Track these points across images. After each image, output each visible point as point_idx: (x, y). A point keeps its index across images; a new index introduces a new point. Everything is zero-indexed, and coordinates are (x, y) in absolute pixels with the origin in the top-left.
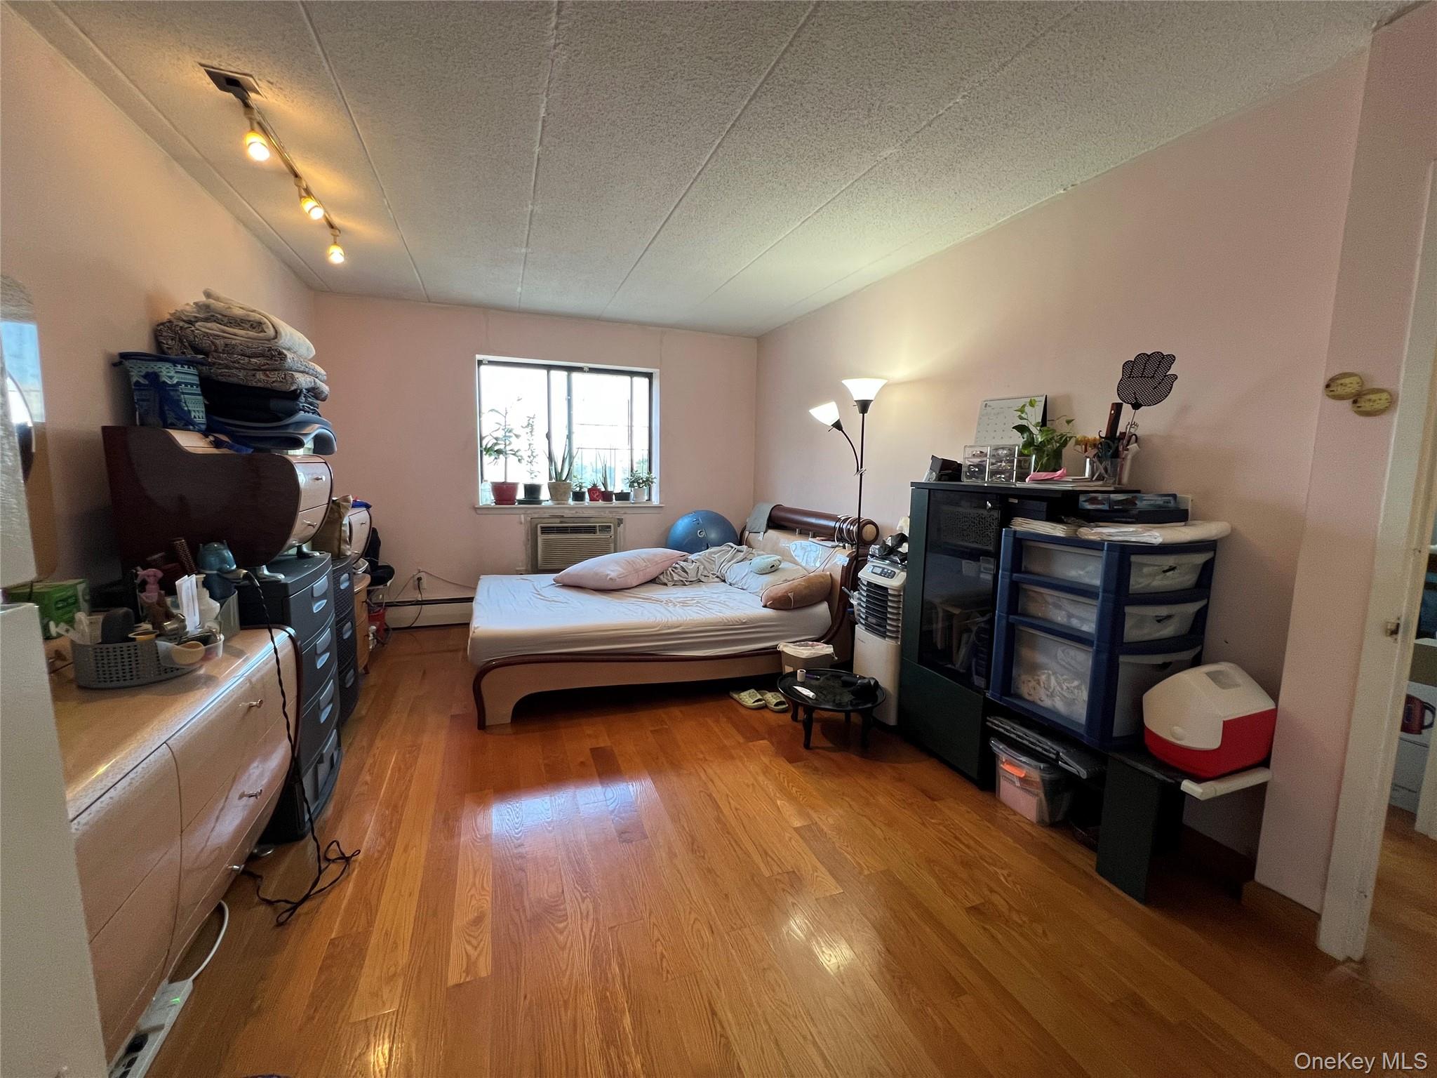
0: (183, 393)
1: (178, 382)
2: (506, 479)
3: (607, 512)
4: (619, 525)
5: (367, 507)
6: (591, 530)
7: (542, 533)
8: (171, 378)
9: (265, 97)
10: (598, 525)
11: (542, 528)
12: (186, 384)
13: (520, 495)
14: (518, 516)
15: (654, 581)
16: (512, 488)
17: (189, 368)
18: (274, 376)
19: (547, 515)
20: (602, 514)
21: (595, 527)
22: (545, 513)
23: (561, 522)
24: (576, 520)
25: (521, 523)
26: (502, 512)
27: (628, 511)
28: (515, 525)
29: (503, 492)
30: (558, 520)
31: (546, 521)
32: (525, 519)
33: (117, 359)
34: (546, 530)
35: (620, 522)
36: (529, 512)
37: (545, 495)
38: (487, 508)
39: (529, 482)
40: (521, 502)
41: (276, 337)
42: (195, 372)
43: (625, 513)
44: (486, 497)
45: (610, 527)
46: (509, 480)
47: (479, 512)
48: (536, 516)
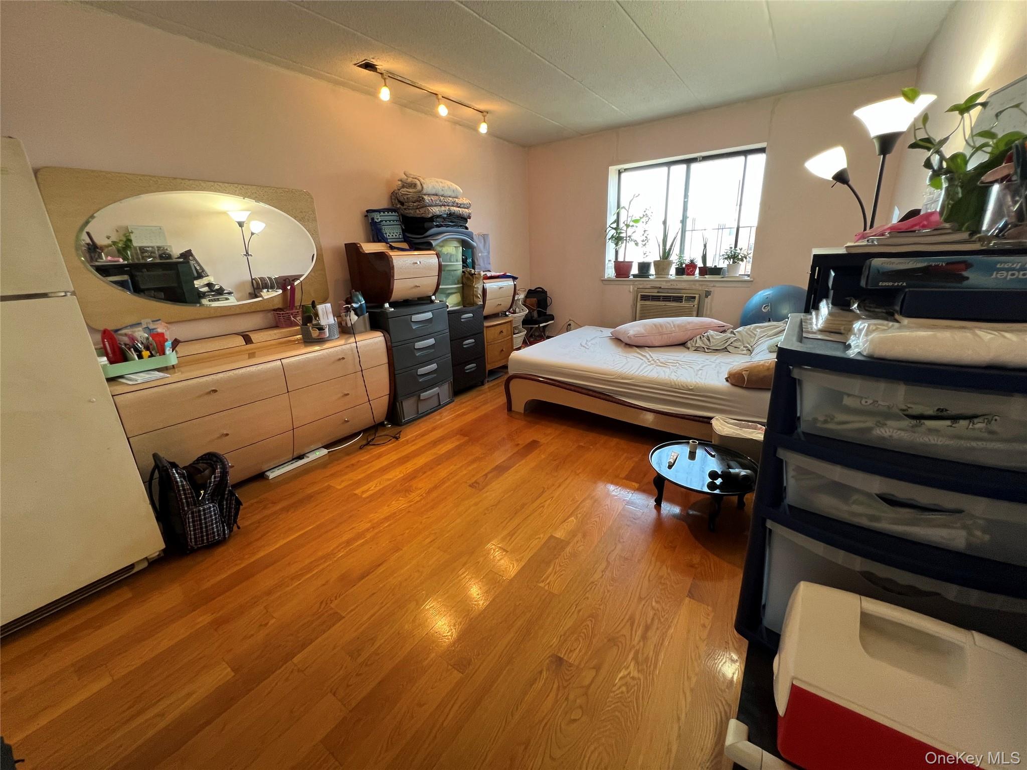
0: (384, 225)
1: (381, 221)
2: (624, 258)
3: (697, 285)
4: (707, 296)
5: (514, 278)
6: (679, 299)
7: (641, 300)
8: (378, 219)
9: (382, 64)
10: (684, 295)
11: (641, 296)
12: (386, 221)
13: (635, 270)
14: (628, 286)
15: (683, 344)
16: (629, 265)
17: (388, 213)
18: (422, 211)
19: (648, 286)
20: (694, 287)
21: (682, 297)
22: (647, 285)
23: (658, 292)
24: (670, 291)
25: (630, 291)
26: (621, 283)
27: (717, 285)
28: (626, 293)
29: (622, 269)
30: (656, 290)
31: (647, 290)
32: (633, 289)
33: (366, 213)
34: (644, 298)
35: (708, 294)
36: (636, 283)
37: (652, 271)
38: (609, 280)
39: (641, 260)
40: (635, 276)
41: (422, 190)
42: (396, 214)
43: (714, 286)
44: (610, 272)
45: (694, 298)
46: (627, 260)
47: (604, 282)
48: (641, 287)
